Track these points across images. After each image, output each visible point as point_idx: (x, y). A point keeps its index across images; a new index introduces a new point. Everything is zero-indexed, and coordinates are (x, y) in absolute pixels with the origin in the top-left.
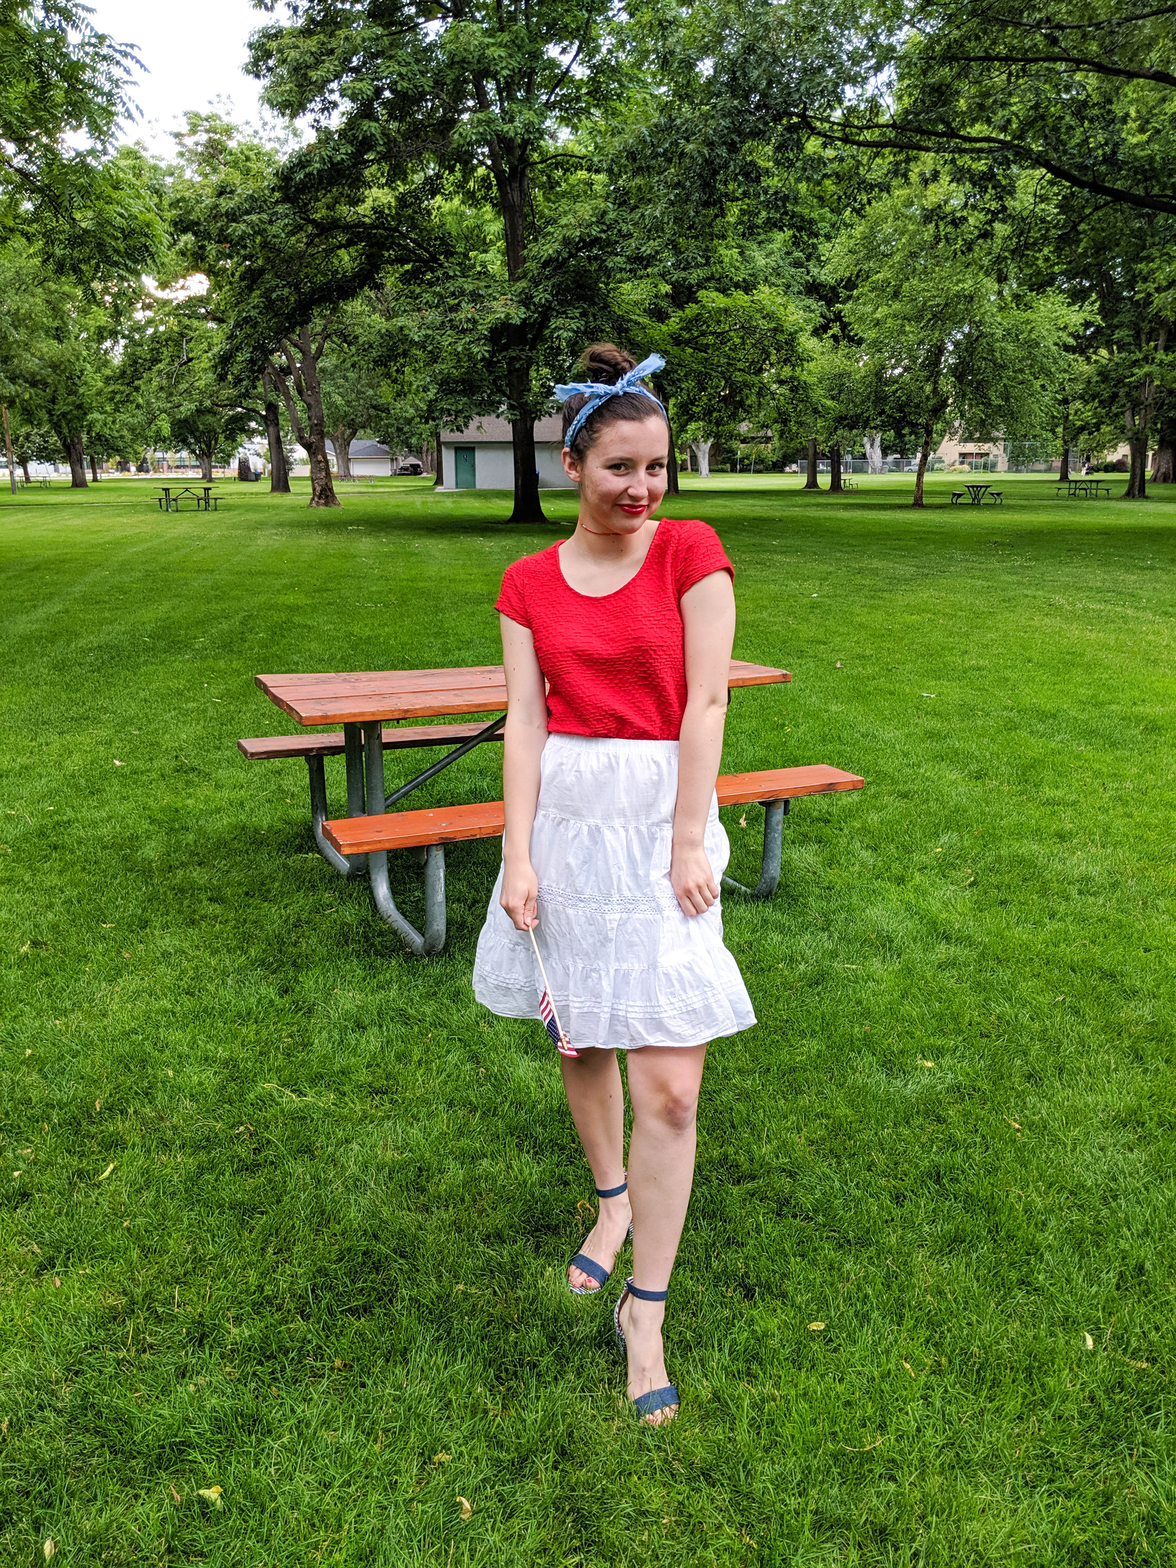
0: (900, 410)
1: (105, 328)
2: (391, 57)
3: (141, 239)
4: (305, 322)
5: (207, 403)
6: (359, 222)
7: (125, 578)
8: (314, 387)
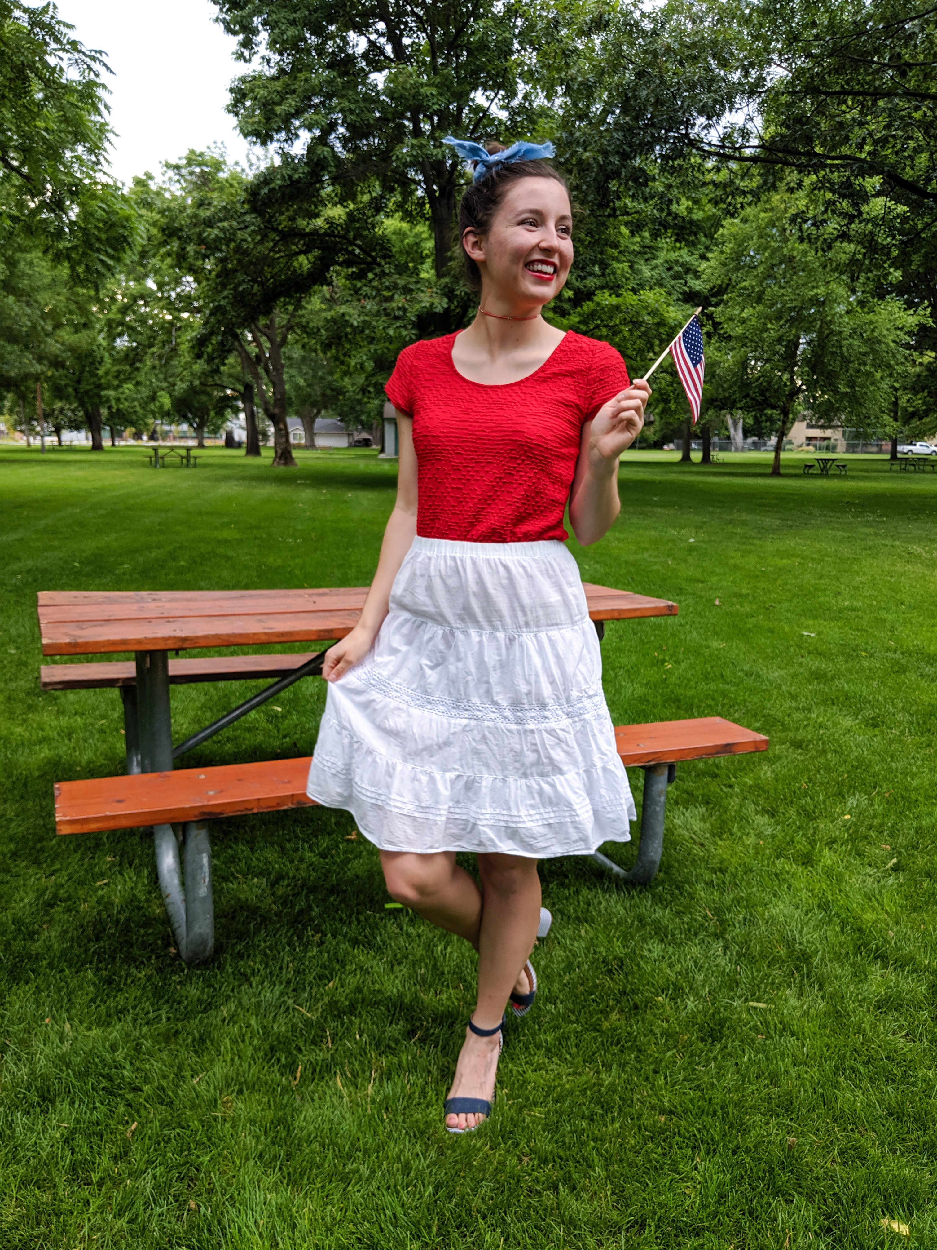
0: (762, 394)
1: (113, 320)
2: (343, 96)
3: (121, 231)
4: (268, 312)
5: (196, 383)
6: (315, 232)
7: (91, 515)
8: (279, 369)
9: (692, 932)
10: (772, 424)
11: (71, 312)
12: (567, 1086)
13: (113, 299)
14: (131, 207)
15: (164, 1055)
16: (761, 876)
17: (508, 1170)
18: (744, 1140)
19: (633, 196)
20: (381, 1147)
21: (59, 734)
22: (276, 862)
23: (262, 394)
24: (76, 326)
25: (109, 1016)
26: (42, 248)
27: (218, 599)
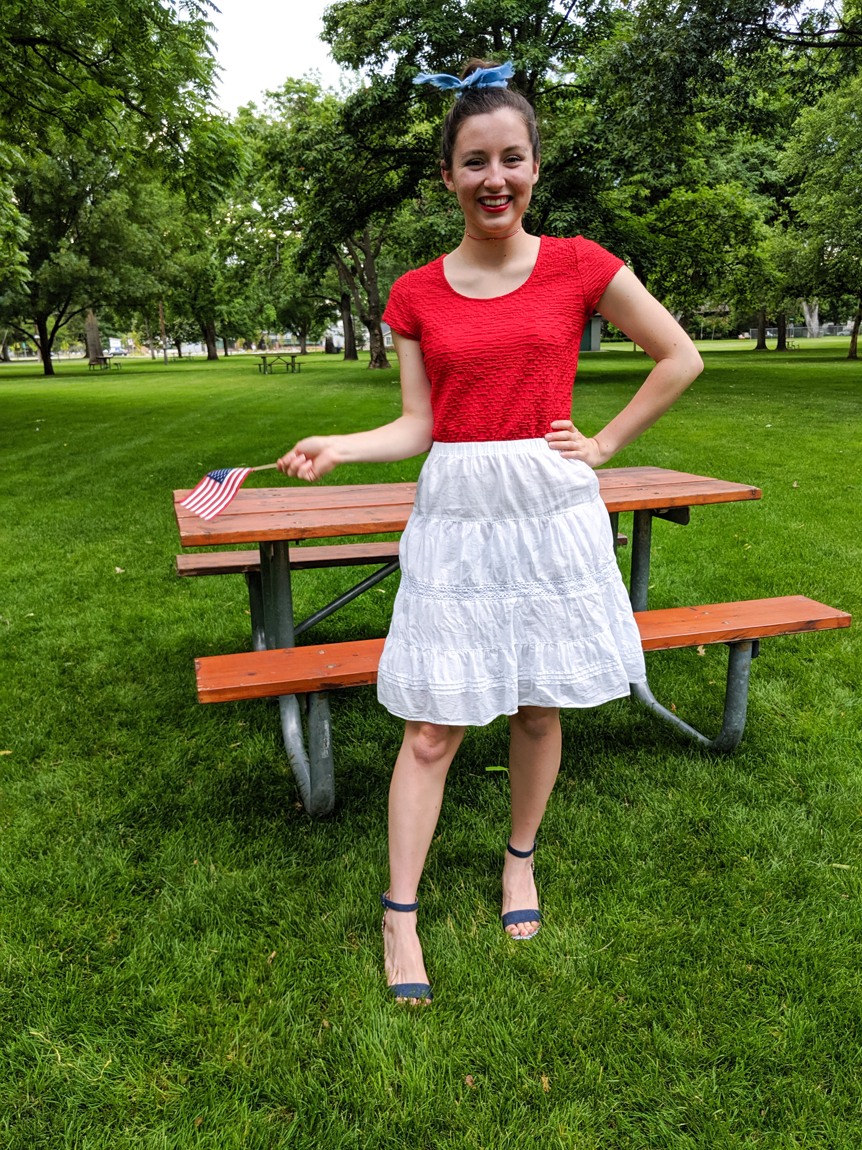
0: (839, 280)
1: (224, 241)
2: (427, 16)
3: (229, 159)
4: (362, 226)
5: (299, 295)
6: (404, 148)
7: (209, 419)
8: (373, 279)
9: (776, 797)
10: (848, 309)
11: (186, 236)
12: (659, 935)
13: (224, 222)
14: (238, 136)
15: (296, 895)
16: (843, 746)
17: (605, 1007)
18: (829, 991)
19: (709, 93)
20: (488, 982)
21: (193, 615)
22: (388, 729)
23: (358, 302)
24: (191, 248)
25: (247, 860)
26: (161, 179)
27: (331, 494)
